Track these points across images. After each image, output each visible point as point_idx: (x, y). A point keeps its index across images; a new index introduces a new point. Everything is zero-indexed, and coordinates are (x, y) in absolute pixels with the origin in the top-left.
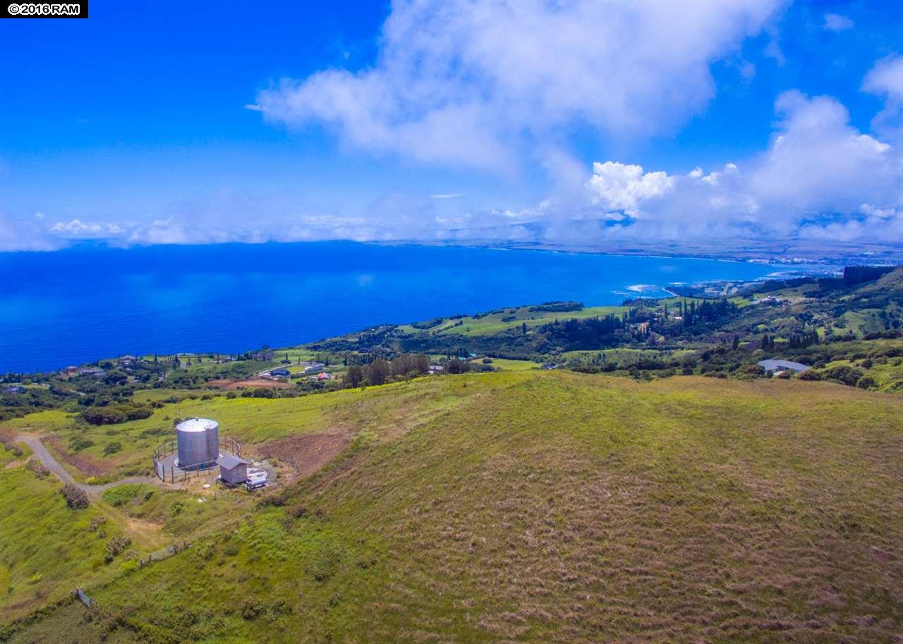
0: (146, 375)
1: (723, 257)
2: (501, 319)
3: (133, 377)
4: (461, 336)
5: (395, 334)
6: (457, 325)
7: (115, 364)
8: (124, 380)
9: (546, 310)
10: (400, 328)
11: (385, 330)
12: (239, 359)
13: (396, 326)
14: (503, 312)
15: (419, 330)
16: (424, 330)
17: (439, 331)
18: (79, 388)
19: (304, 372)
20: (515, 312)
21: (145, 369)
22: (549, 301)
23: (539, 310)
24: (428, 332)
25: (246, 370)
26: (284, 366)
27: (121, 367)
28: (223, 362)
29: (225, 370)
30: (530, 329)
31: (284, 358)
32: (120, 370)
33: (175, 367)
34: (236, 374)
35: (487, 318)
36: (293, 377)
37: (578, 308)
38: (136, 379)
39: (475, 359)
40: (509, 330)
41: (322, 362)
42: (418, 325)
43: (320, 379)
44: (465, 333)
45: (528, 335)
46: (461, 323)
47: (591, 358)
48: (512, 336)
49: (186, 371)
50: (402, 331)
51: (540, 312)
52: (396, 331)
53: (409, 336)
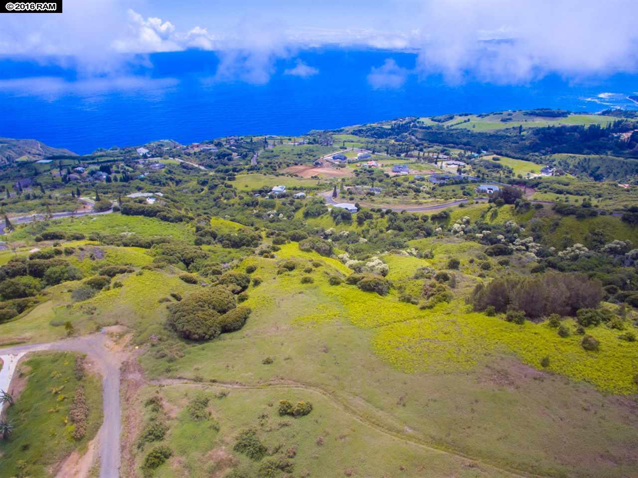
0: (245, 153)
2: (500, 119)
3: (236, 154)
4: (469, 131)
5: (418, 125)
6: (465, 121)
7: (224, 143)
8: (230, 157)
9: (537, 115)
10: (421, 120)
11: (410, 120)
12: (309, 143)
13: (418, 119)
14: (502, 114)
15: (437, 123)
16: (440, 124)
17: (452, 126)
18: (200, 163)
19: (357, 158)
20: (512, 115)
21: (244, 148)
22: (540, 108)
23: (531, 114)
24: (443, 126)
25: (314, 154)
26: (342, 151)
27: (228, 146)
28: (298, 145)
29: (299, 153)
30: (524, 130)
31: (342, 145)
32: (228, 148)
33: (264, 147)
34: (307, 157)
35: (489, 117)
36: (349, 163)
37: (564, 115)
38: (238, 155)
39: (486, 155)
40: (507, 129)
41: (369, 149)
42: (435, 118)
43: (370, 167)
44: (472, 129)
45: (523, 136)
46: (469, 120)
47: (577, 161)
48: (509, 134)
49: (272, 152)
50: (423, 122)
51: (532, 116)
52: (418, 122)
53: (429, 128)
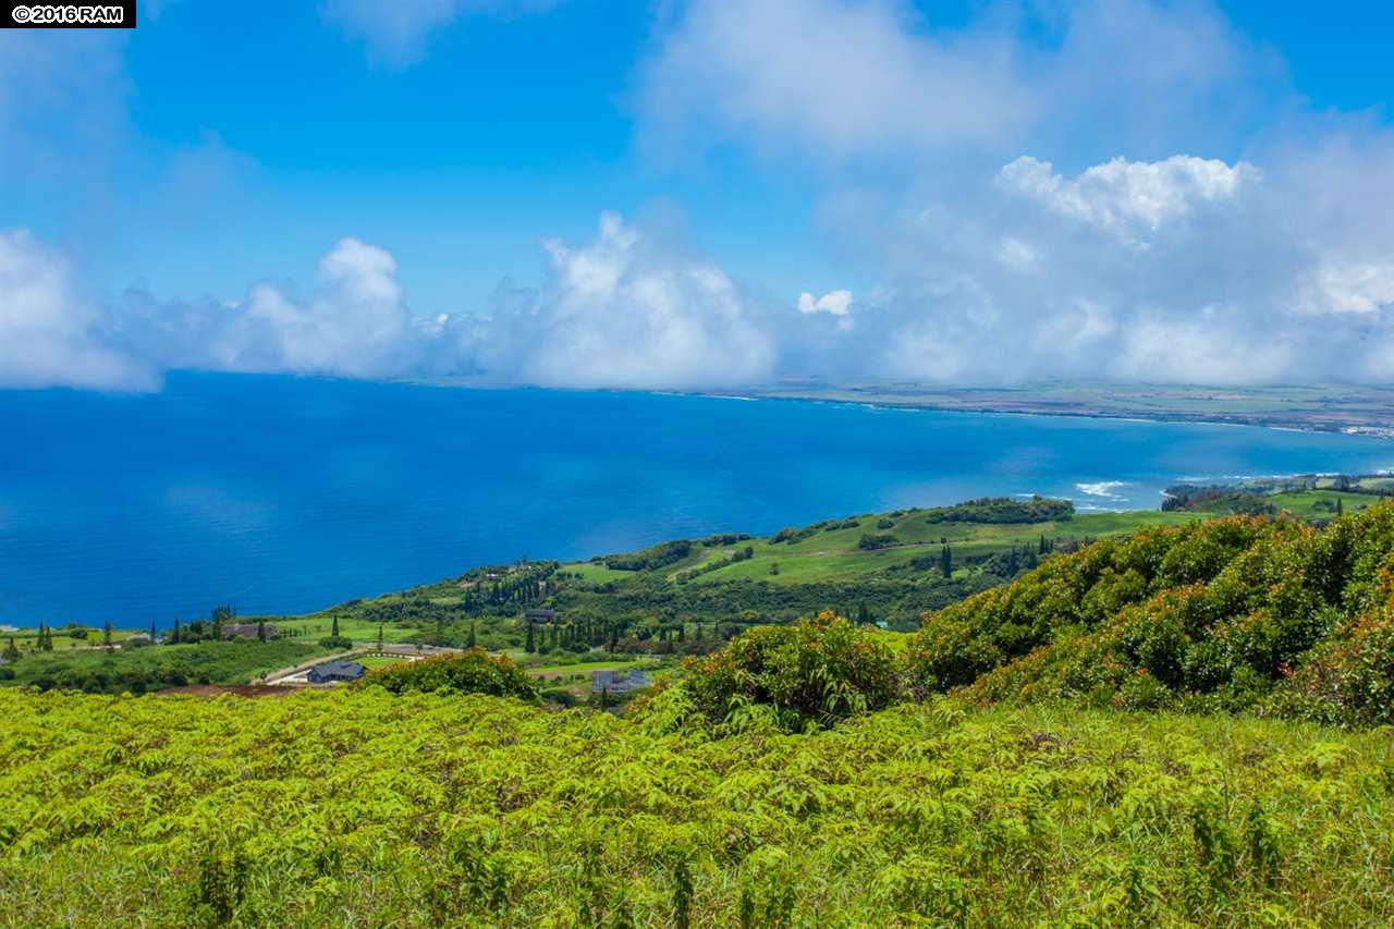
1: (1276, 422)
2: (855, 543)
4: (763, 584)
6: (738, 558)
9: (973, 519)
10: (570, 569)
11: (529, 574)
13: (557, 567)
14: (855, 525)
15: (631, 573)
16: (646, 574)
17: (697, 574)
23: (956, 518)
24: (665, 577)
26: (334, 654)
30: (957, 567)
31: (328, 634)
35: (815, 538)
37: (1060, 513)
40: (892, 570)
42: (620, 562)
44: (772, 579)
46: (749, 554)
48: (908, 583)
50: (580, 575)
51: (958, 524)
52: (561, 577)
53: (610, 588)
